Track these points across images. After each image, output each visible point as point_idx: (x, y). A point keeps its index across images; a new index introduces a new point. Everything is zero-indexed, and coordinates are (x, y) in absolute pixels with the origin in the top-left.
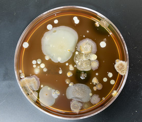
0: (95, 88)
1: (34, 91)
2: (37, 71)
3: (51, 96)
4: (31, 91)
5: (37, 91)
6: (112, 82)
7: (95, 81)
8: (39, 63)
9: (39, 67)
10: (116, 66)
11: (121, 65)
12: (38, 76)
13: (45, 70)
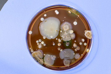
0: (76, 50)
1: (40, 58)
2: (40, 47)
3: (51, 59)
4: (39, 59)
5: (42, 58)
6: (85, 44)
7: (75, 45)
8: (40, 41)
9: (41, 44)
10: (85, 34)
11: (88, 33)
12: (41, 49)
13: (45, 45)
